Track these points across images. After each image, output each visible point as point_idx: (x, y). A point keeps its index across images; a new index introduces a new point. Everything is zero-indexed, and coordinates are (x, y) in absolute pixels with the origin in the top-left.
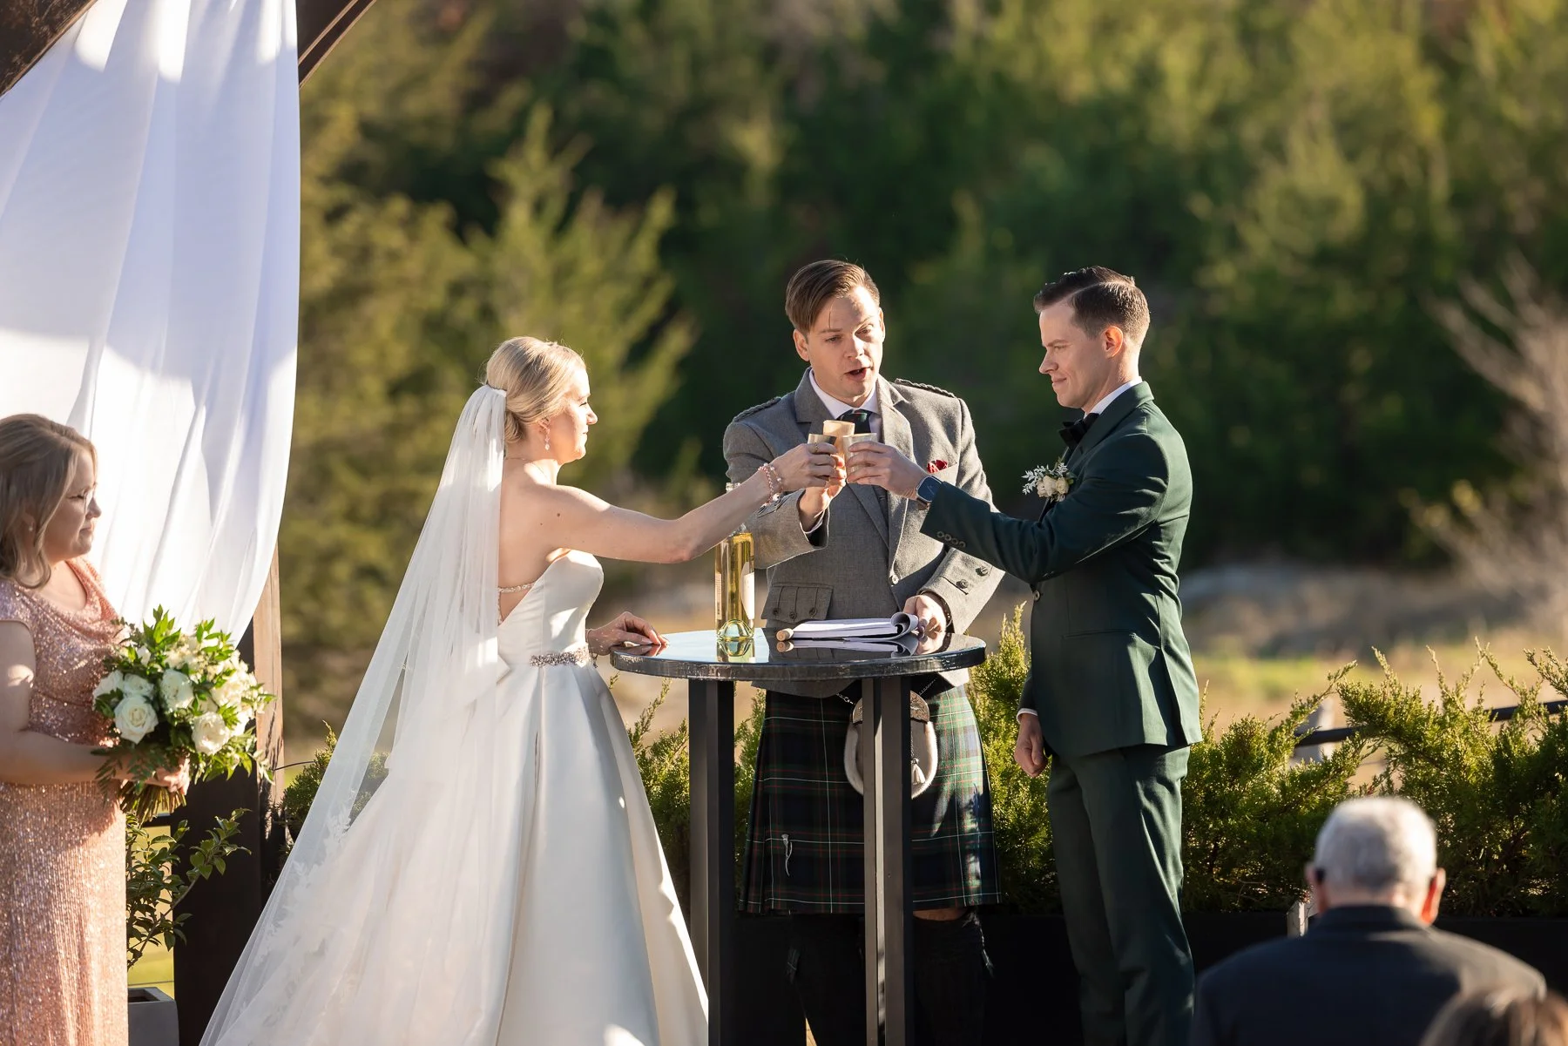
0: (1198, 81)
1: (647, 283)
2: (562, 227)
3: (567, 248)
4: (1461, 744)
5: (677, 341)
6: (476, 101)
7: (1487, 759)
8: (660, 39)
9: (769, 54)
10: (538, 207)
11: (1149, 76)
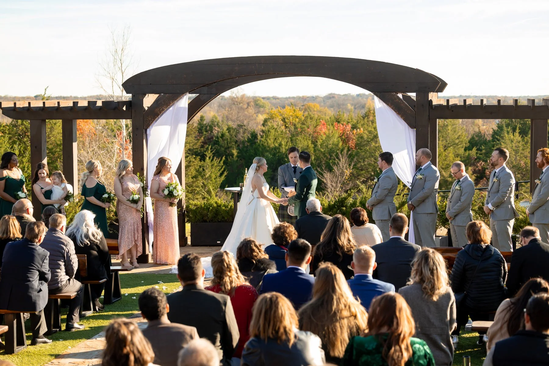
0: (286, 146)
1: (222, 166)
2: (212, 160)
3: (213, 162)
4: (324, 203)
5: (225, 173)
6: (202, 146)
7: (327, 205)
8: (223, 140)
9: (236, 142)
10: (210, 158)
11: (280, 145)
